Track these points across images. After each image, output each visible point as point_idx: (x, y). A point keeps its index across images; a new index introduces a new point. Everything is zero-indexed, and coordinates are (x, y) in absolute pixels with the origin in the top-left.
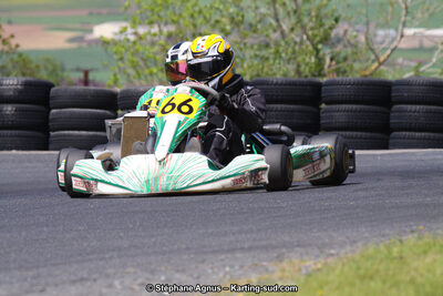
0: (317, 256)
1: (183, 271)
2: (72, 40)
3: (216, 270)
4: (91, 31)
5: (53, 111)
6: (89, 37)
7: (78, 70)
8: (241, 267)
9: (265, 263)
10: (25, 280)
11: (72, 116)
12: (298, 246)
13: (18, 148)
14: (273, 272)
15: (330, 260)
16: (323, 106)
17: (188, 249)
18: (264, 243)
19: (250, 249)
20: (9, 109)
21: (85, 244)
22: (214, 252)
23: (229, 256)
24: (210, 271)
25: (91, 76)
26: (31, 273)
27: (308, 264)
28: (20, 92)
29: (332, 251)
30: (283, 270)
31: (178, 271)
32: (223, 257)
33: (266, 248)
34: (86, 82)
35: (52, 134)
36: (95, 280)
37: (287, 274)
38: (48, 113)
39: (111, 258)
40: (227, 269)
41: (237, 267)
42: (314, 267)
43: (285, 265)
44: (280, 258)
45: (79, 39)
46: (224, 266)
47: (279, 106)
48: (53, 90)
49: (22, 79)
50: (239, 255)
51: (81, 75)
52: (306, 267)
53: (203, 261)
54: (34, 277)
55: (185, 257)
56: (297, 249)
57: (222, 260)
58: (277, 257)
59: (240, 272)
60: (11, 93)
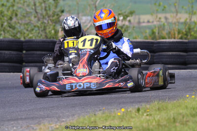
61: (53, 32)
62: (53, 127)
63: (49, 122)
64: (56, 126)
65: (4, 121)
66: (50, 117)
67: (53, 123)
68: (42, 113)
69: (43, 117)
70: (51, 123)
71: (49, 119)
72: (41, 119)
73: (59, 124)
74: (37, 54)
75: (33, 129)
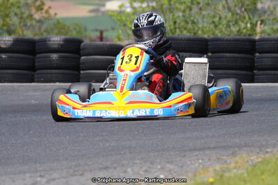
0: (258, 153)
1: (172, 162)
2: (91, 11)
3: (193, 162)
4: (104, 5)
5: (83, 58)
6: (103, 9)
7: (96, 30)
8: (209, 160)
9: (224, 158)
10: (70, 167)
11: (94, 61)
12: (246, 146)
13: (60, 81)
14: (230, 163)
15: (267, 155)
16: (257, 54)
17: (173, 148)
18: (224, 144)
19: (214, 148)
20: (54, 56)
21: (107, 144)
22: (191, 150)
23: (201, 153)
24: (189, 162)
25: (105, 34)
26: (74, 163)
27: (252, 158)
28: (62, 45)
29: (268, 150)
30: (237, 162)
31: (168, 162)
32: (197, 153)
33: (224, 148)
34: (101, 39)
35: (82, 72)
36: (115, 168)
37: (239, 165)
38: (79, 59)
39: (124, 153)
40: (200, 161)
41: (206, 160)
42: (256, 160)
43: (237, 158)
44: (234, 154)
45: (96, 11)
46: (198, 159)
47: (228, 55)
48: (82, 44)
49: (63, 37)
50: (207, 152)
51: (98, 34)
52: (252, 160)
53: (184, 156)
54: (76, 166)
55: (172, 153)
56: (245, 148)
57: (197, 155)
58: (233, 153)
59: (209, 163)
60: (56, 46)
61: (249, 25)
62: (254, 160)
63: (248, 153)
64: (257, 158)
65: (185, 151)
66: (249, 147)
67: (254, 155)
68: (237, 141)
69: (240, 147)
70: (250, 154)
71: (248, 149)
72: (236, 149)
73: (263, 156)
74: (226, 58)
75: (226, 162)
